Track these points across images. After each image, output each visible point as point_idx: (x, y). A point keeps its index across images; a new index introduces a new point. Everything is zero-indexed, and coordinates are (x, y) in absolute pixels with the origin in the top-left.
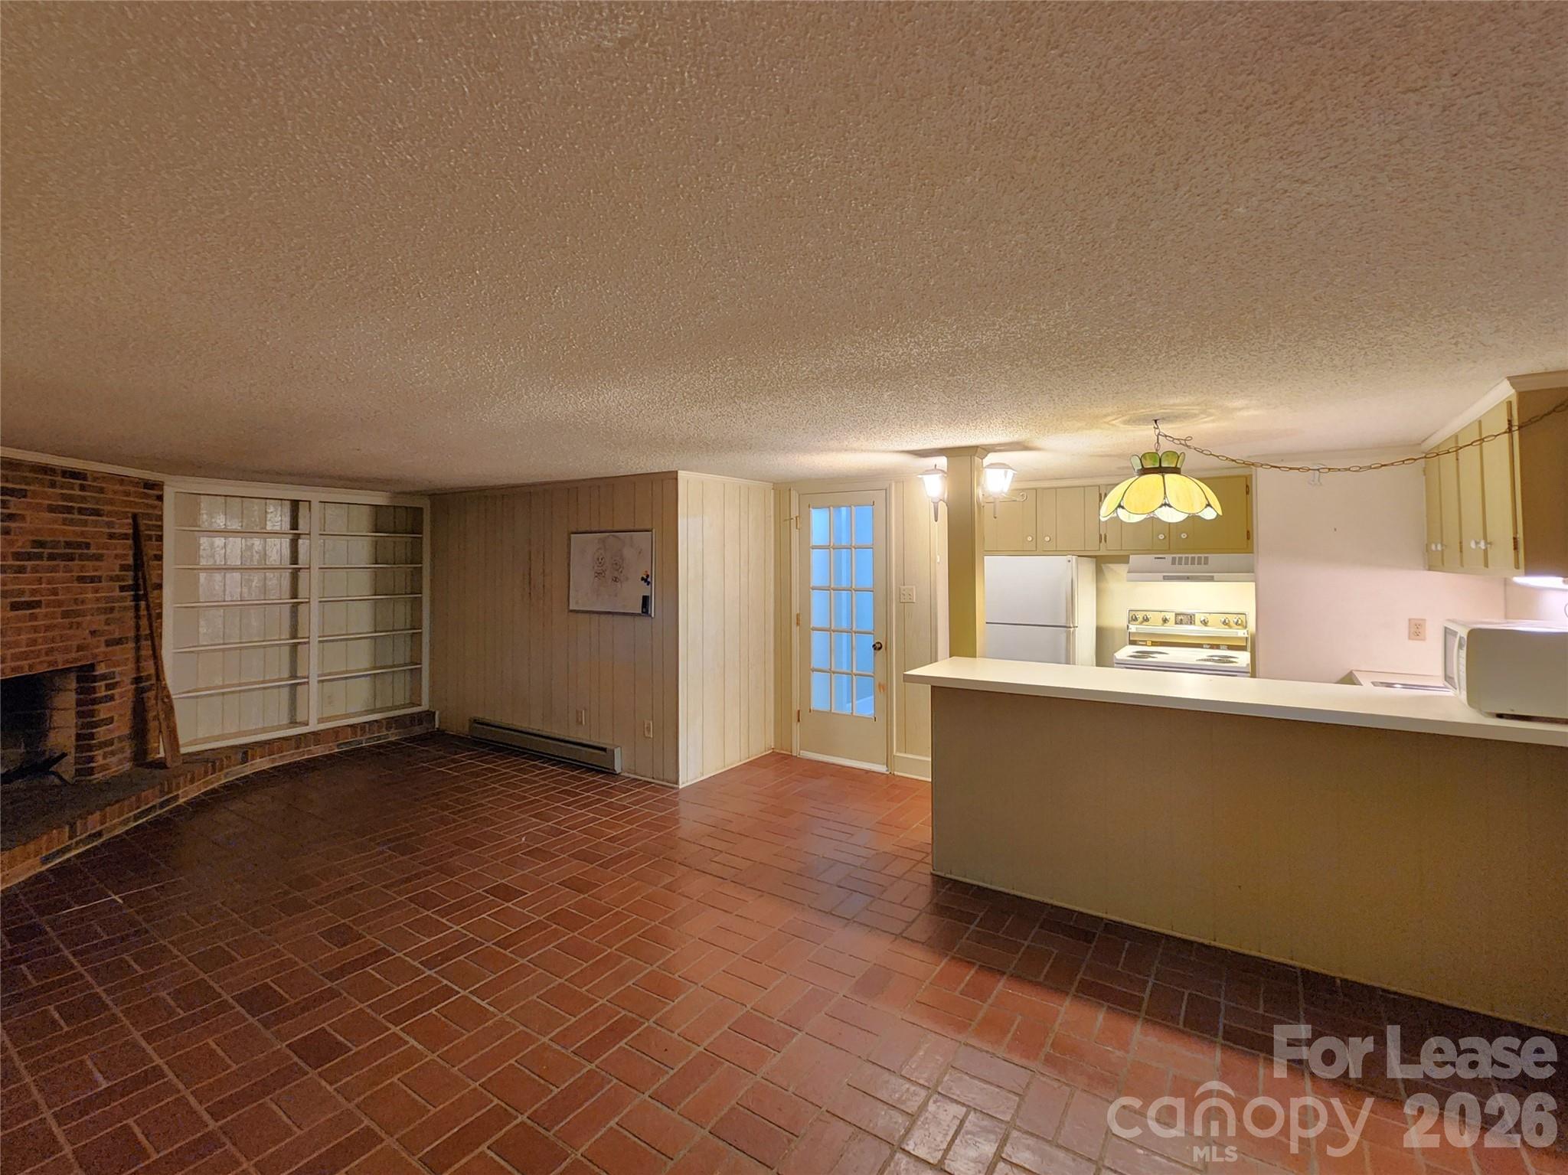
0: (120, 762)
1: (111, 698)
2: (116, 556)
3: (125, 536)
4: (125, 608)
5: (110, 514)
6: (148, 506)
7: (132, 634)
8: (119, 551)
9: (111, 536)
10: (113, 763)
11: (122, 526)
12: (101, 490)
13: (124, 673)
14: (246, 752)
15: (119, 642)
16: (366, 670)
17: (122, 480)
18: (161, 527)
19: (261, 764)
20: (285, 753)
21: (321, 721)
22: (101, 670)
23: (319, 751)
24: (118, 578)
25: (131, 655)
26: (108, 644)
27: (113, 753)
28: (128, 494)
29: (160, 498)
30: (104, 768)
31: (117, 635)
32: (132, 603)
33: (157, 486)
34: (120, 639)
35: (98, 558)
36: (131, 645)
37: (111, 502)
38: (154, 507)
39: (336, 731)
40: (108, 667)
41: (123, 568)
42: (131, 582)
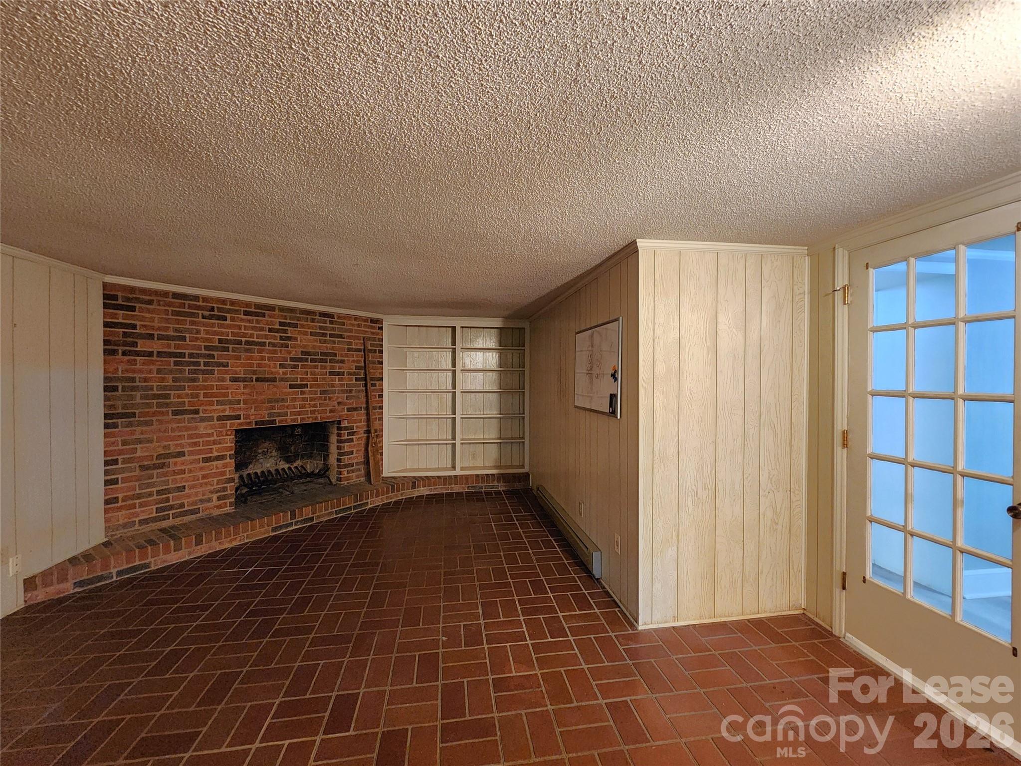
0: (358, 477)
1: (352, 440)
2: (353, 361)
3: (359, 350)
4: (359, 391)
5: (349, 337)
6: (373, 333)
7: (364, 406)
8: (355, 359)
9: (349, 350)
10: (355, 477)
11: (356, 344)
12: (343, 324)
13: (360, 427)
14: (415, 482)
15: (355, 409)
16: (493, 439)
17: (356, 318)
18: (382, 345)
19: (424, 491)
20: (437, 487)
21: (462, 469)
22: (345, 424)
23: (456, 489)
24: (354, 374)
25: (364, 418)
26: (348, 410)
27: (353, 471)
28: (359, 326)
29: (381, 328)
30: (348, 479)
31: (354, 406)
32: (364, 388)
33: (379, 321)
34: (357, 408)
35: (342, 362)
36: (363, 411)
37: (351, 331)
38: (378, 334)
39: (467, 477)
40: (348, 423)
41: (357, 367)
42: (362, 376)
